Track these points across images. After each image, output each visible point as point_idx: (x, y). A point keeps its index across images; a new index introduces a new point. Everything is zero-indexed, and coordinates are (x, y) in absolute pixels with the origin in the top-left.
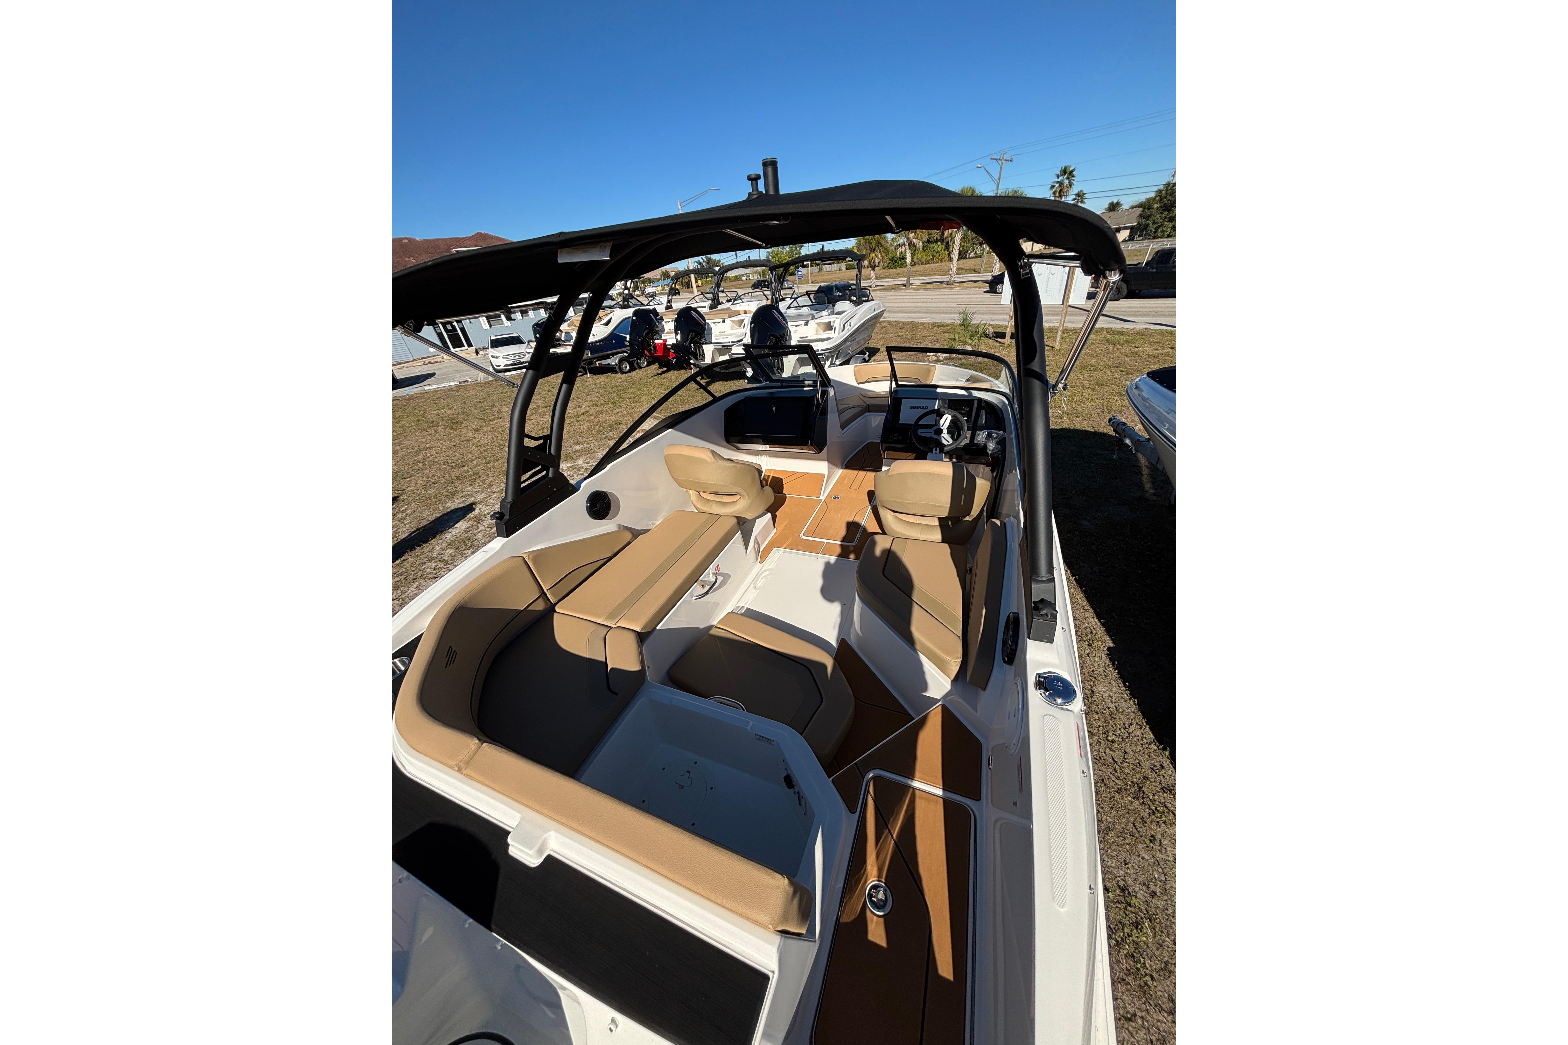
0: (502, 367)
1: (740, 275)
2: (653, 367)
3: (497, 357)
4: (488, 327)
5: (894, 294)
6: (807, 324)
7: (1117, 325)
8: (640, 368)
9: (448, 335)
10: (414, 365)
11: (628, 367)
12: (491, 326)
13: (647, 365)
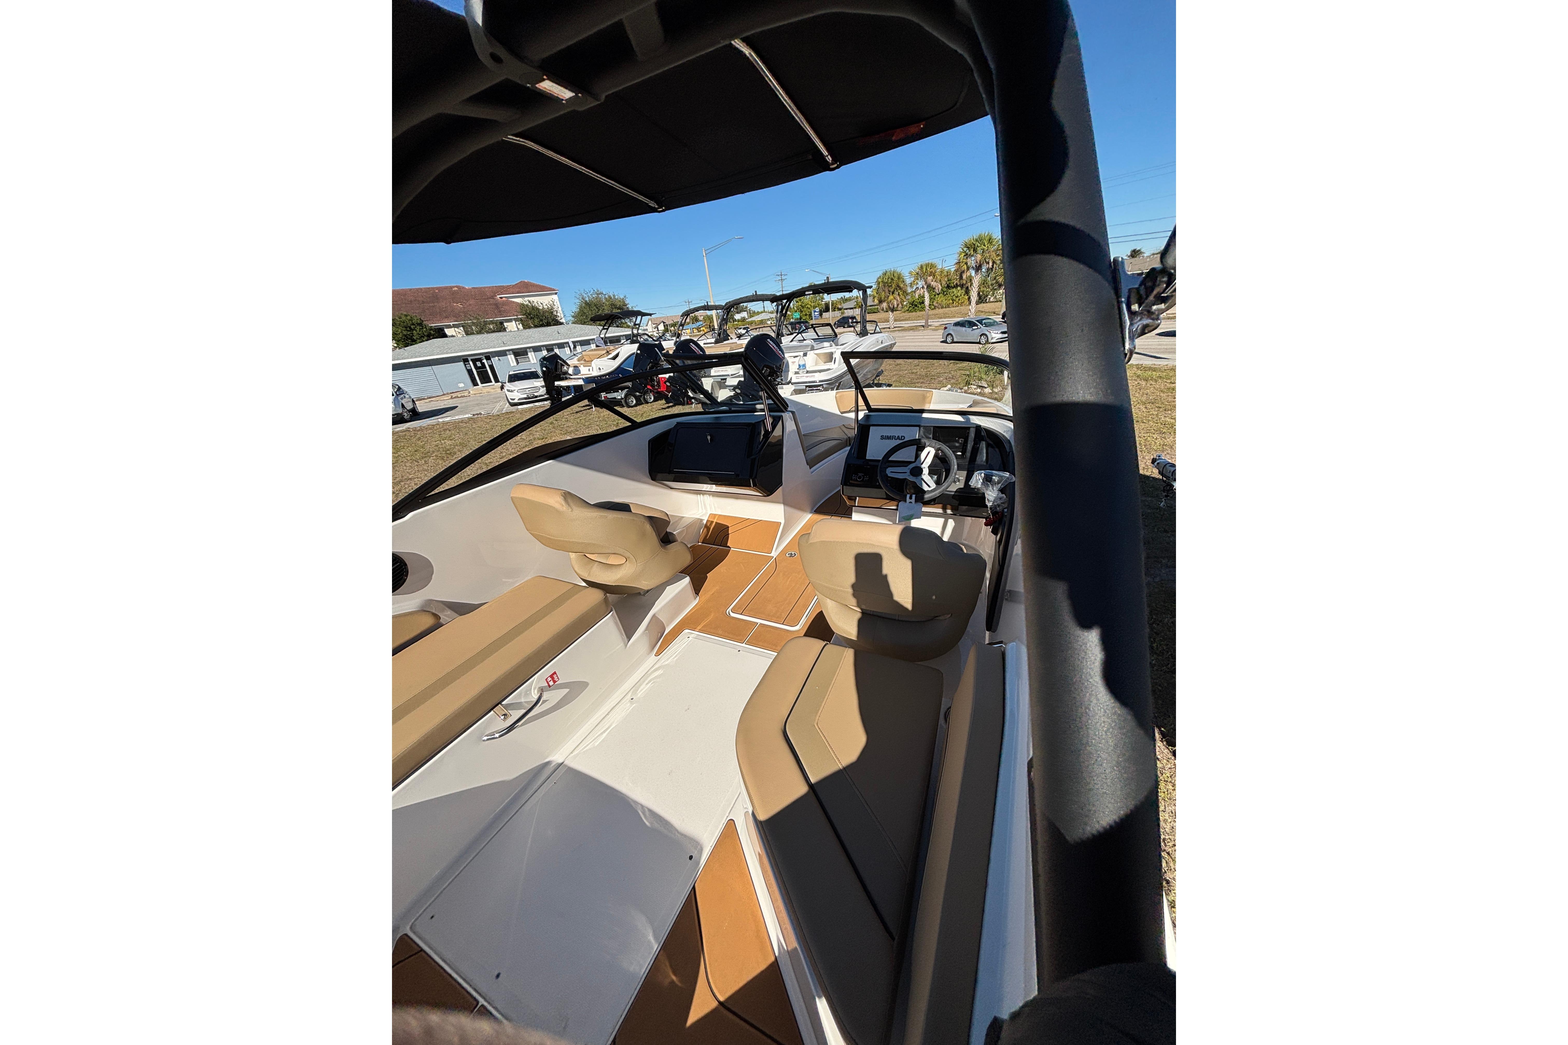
0: (516, 401)
1: (765, 320)
2: (660, 402)
3: (512, 391)
4: (515, 364)
5: (912, 335)
6: (805, 355)
7: (1149, 362)
8: (647, 403)
9: (477, 371)
10: (442, 399)
11: (635, 402)
12: (518, 363)
13: (654, 401)
